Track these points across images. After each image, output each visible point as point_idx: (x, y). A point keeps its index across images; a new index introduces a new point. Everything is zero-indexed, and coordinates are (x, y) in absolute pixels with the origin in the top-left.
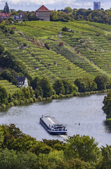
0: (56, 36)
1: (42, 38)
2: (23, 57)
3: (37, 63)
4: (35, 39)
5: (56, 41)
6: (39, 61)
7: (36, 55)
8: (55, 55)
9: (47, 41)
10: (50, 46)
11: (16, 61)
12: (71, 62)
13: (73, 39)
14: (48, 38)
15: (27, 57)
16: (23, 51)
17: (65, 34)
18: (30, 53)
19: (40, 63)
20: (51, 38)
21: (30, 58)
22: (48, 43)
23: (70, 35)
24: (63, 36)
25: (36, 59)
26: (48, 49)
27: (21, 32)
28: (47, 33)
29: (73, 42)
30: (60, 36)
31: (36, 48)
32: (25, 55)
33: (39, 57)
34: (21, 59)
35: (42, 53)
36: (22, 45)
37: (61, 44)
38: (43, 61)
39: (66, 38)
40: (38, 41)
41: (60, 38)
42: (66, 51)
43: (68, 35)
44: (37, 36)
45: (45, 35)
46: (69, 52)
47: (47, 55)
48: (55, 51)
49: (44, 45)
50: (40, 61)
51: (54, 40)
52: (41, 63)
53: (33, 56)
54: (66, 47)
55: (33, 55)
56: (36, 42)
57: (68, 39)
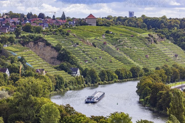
0: (101, 37)
1: (91, 38)
2: (76, 53)
3: (86, 57)
4: (85, 39)
5: (101, 40)
6: (88, 56)
7: (86, 51)
8: (100, 51)
9: (94, 41)
10: (97, 44)
11: (71, 56)
12: (113, 56)
13: (114, 39)
14: (95, 39)
15: (79, 53)
16: (76, 49)
17: (107, 36)
18: (81, 50)
19: (89, 57)
20: (97, 39)
21: (81, 53)
22: (95, 42)
24: (106, 37)
25: (86, 54)
26: (95, 47)
27: (74, 34)
28: (94, 35)
29: (114, 41)
30: (104, 37)
31: (86, 46)
32: (78, 52)
33: (89, 53)
34: (75, 55)
35: (90, 50)
36: (75, 44)
37: (105, 43)
38: (91, 56)
39: (109, 38)
40: (88, 41)
41: (104, 39)
42: (109, 48)
43: (110, 36)
44: (87, 37)
45: (92, 36)
46: (111, 49)
47: (94, 51)
48: (100, 48)
49: (92, 44)
50: (89, 56)
51: (100, 40)
52: (90, 58)
54: (108, 45)
55: (84, 52)
56: (86, 42)
57: (110, 39)
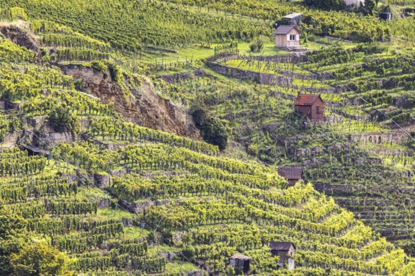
0: (268, 49)
1: (168, 61)
4: (121, 70)
5: (268, 79)
6: (166, 240)
7: (142, 193)
8: (275, 192)
9: (203, 82)
12: (390, 236)
13: (390, 64)
14: (209, 63)
15: (80, 209)
16: (51, 169)
17: (326, 31)
18: (98, 181)
19: (173, 251)
21: (101, 216)
23: (366, 39)
24: (312, 47)
25: (149, 222)
27: (18, 24)
28: (195, 21)
29: (389, 85)
30: (294, 42)
31: (139, 145)
32: (69, 199)
33: (167, 210)
34: (42, 230)
35: (181, 178)
36: (39, 119)
38: (198, 240)
39: (339, 56)
41: (295, 60)
42: (347, 155)
43: (354, 37)
44: (127, 49)
45: (183, 40)
46: (370, 166)
47: (217, 191)
48: (266, 158)
49: (184, 118)
50: (177, 235)
51: (257, 79)
52: (186, 256)
53: (123, 206)
54: (343, 127)
55: (121, 198)
56: (130, 99)
57: (351, 65)
